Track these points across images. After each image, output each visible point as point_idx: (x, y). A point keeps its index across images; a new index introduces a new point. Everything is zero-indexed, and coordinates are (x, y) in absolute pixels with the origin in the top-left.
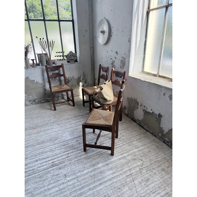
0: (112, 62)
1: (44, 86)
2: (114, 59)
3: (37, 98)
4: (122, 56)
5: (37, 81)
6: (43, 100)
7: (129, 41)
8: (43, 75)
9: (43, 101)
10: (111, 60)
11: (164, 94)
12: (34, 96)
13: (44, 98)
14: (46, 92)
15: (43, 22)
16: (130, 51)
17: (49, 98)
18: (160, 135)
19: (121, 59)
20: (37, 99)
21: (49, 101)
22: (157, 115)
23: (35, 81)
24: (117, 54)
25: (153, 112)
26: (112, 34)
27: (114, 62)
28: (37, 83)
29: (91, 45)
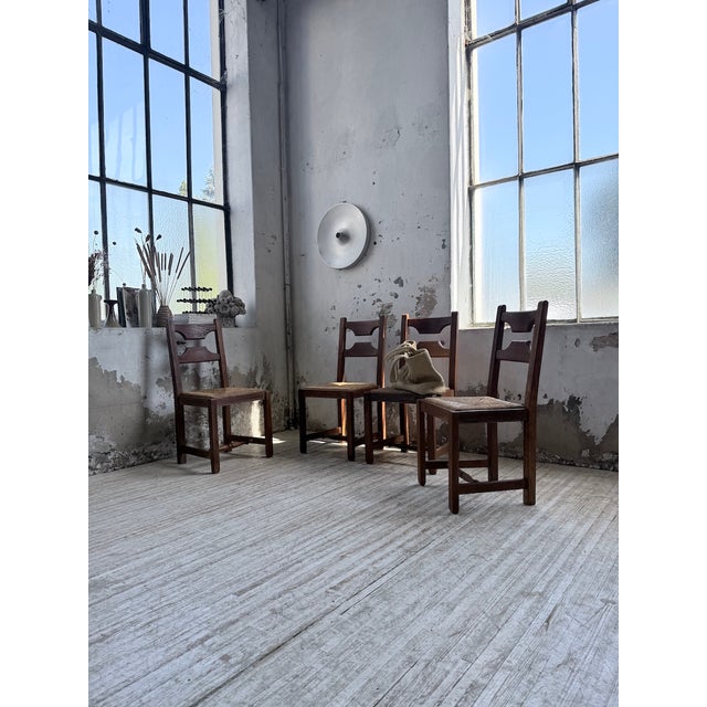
0: (379, 310)
1: (145, 397)
2: (387, 300)
3: (114, 445)
4: (422, 286)
5: (122, 378)
6: (135, 454)
7: (444, 247)
8: (147, 357)
9: (133, 460)
10: (378, 304)
11: (577, 342)
12: (106, 437)
13: (139, 445)
14: (149, 421)
15: (146, 194)
16: (448, 269)
17: (155, 448)
18: (585, 453)
19: (418, 293)
20: (113, 450)
21: (152, 461)
22: (563, 403)
23: (118, 377)
24: (402, 285)
25: (551, 401)
26: (378, 240)
27: (390, 306)
28: (124, 383)
29: (287, 277)
